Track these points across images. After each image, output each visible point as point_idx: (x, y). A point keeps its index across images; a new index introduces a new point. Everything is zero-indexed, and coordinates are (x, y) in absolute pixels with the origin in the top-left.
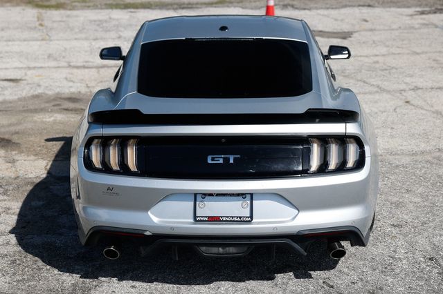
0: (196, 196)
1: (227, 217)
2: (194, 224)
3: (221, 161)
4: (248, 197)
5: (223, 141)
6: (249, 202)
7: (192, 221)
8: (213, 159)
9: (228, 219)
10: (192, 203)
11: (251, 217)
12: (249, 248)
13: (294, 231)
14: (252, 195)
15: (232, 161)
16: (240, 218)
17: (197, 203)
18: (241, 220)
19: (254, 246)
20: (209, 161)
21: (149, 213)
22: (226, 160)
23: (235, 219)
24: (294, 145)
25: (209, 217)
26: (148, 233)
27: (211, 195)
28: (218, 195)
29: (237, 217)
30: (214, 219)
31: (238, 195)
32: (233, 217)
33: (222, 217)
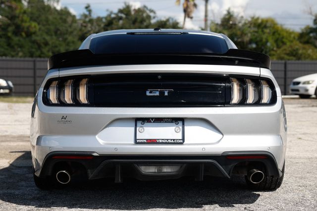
0: (137, 123)
1: (163, 140)
2: (134, 145)
3: (157, 94)
4: (181, 122)
5: (159, 77)
6: (181, 127)
7: (133, 142)
9: (163, 141)
10: (133, 129)
11: (183, 139)
12: (182, 166)
14: (183, 119)
15: (166, 94)
16: (174, 140)
17: (138, 128)
18: (175, 142)
19: (185, 165)
20: (148, 94)
21: (97, 137)
22: (162, 93)
23: (170, 141)
24: (218, 83)
25: (147, 140)
26: (95, 154)
29: (171, 140)
30: (152, 141)
32: (167, 140)
33: (158, 140)
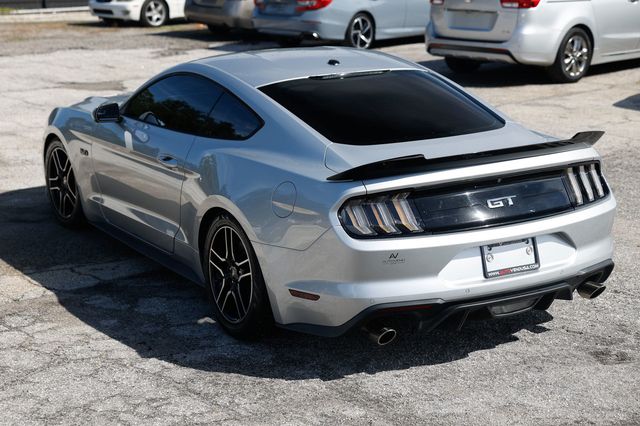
0: (483, 250)
2: (484, 281)
3: (502, 204)
4: (531, 241)
5: (499, 180)
7: (483, 278)
8: (493, 204)
9: (518, 269)
10: (480, 257)
14: (533, 239)
15: (511, 203)
16: (529, 266)
17: (485, 257)
18: (530, 269)
20: (490, 206)
22: (506, 203)
23: (525, 268)
25: (500, 271)
26: (440, 301)
27: (497, 245)
28: (504, 243)
30: (505, 272)
32: (522, 267)
33: (512, 269)
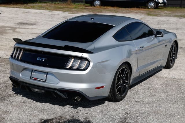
2: (30, 79)
3: (41, 60)
4: (46, 73)
5: (42, 53)
6: (46, 75)
8: (39, 59)
10: (31, 72)
11: (46, 80)
13: (58, 88)
18: (42, 81)
21: (20, 74)
25: (34, 78)
27: (36, 71)
28: (38, 71)
30: (35, 79)
31: (43, 72)
32: (40, 79)
